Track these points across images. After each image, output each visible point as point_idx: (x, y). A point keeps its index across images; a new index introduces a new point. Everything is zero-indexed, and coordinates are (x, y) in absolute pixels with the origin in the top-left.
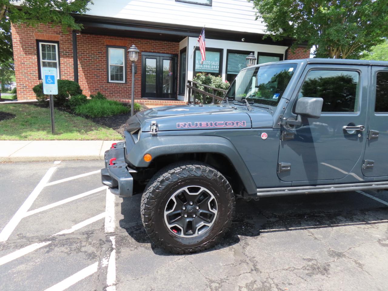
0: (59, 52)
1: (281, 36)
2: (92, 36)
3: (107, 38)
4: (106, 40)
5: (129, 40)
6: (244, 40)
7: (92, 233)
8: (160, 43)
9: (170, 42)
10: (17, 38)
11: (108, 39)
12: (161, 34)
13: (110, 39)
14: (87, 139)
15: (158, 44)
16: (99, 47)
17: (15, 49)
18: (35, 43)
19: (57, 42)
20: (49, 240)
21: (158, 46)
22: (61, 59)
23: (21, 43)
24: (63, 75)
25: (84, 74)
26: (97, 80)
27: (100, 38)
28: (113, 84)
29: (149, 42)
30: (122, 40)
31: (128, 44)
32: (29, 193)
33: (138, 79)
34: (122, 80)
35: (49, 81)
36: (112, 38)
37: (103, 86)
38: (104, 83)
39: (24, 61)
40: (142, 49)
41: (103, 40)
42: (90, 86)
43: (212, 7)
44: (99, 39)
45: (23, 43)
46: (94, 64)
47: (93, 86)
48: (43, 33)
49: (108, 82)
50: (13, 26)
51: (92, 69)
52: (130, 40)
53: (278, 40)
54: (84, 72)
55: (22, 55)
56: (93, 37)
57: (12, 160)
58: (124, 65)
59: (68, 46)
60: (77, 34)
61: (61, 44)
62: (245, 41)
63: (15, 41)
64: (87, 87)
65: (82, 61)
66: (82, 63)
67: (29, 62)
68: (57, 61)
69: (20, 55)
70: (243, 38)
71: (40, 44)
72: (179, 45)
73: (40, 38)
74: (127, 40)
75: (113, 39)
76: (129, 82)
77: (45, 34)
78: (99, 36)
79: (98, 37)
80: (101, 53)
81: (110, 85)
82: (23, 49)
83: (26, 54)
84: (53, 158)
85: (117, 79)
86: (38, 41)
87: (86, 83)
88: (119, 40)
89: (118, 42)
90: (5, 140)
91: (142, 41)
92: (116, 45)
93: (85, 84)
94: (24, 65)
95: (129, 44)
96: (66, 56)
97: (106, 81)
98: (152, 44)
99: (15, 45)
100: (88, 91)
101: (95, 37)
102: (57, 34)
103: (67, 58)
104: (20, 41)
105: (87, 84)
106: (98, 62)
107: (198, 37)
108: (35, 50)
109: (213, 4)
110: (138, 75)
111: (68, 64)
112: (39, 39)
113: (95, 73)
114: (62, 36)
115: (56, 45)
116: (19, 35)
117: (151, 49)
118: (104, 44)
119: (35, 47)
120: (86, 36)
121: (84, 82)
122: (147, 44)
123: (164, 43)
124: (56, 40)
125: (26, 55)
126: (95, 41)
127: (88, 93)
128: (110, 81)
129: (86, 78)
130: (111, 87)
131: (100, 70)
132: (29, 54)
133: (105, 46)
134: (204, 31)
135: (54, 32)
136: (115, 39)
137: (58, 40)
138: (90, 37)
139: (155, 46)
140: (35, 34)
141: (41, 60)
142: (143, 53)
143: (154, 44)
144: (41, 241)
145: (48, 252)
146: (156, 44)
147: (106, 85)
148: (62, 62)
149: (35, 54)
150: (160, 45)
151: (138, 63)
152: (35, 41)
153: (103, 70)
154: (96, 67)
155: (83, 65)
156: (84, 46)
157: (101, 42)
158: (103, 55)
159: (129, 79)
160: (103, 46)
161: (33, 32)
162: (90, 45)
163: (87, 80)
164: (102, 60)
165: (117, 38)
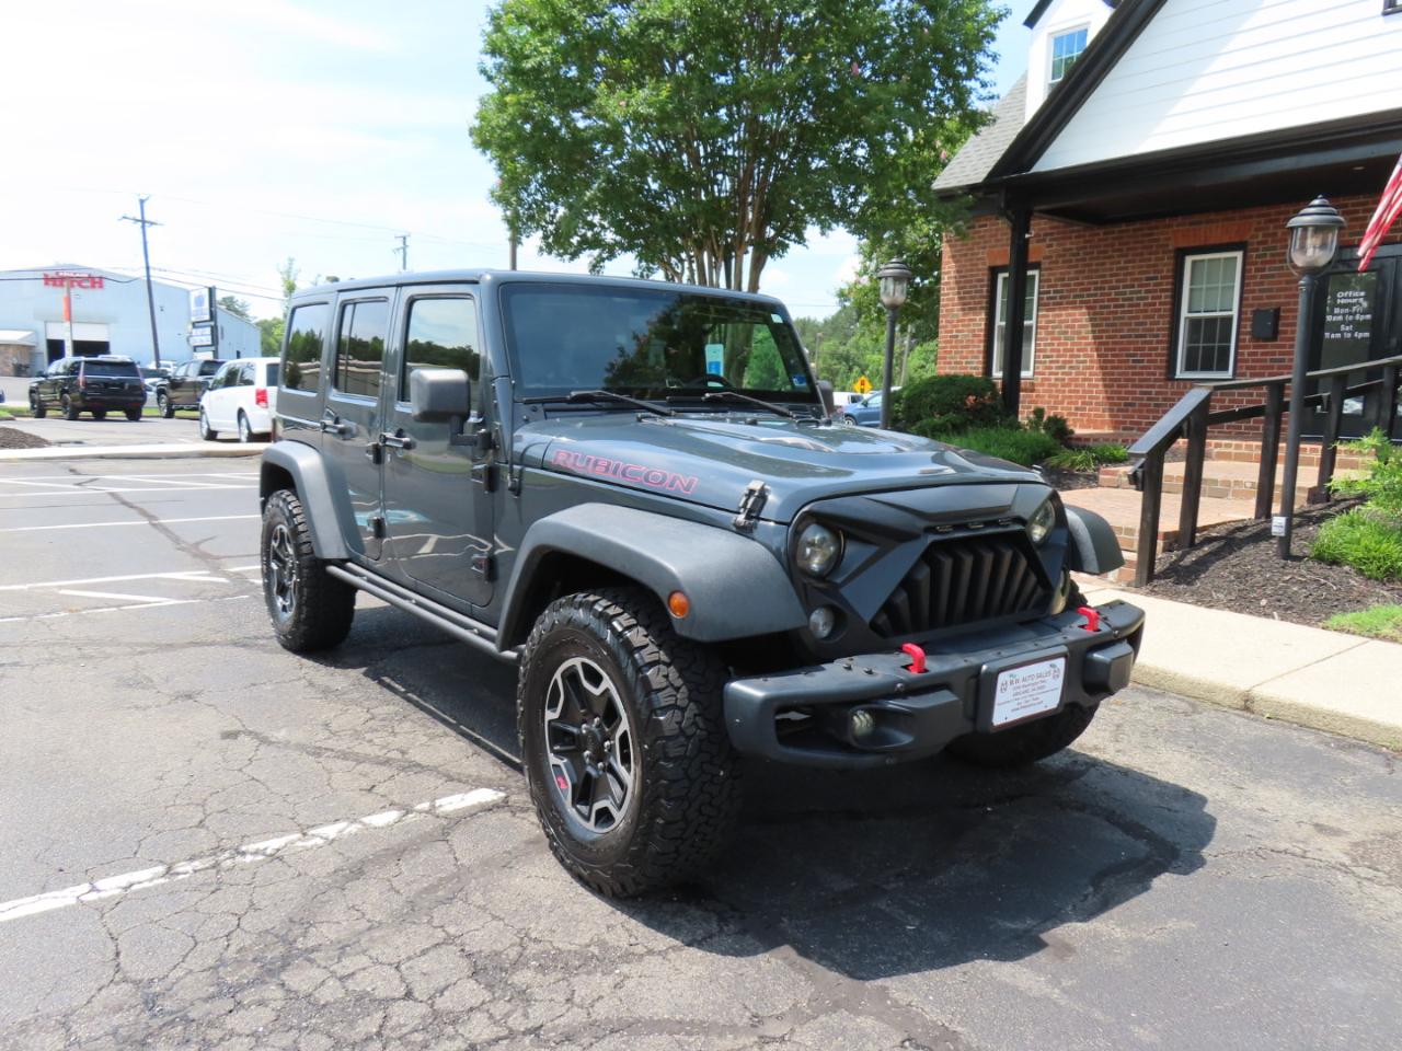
0: (1041, 293)
2: (1131, 228)
3: (1178, 225)
4: (1175, 232)
5: (1259, 216)
10: (950, 273)
11: (1184, 225)
13: (1191, 224)
16: (1150, 260)
17: (944, 300)
18: (988, 278)
19: (1037, 266)
22: (1041, 313)
23: (956, 283)
25: (1098, 356)
26: (1133, 374)
27: (1157, 228)
28: (1182, 384)
30: (1233, 219)
31: (1253, 232)
33: (1282, 360)
34: (1225, 368)
37: (1150, 393)
38: (1156, 380)
39: (957, 331)
41: (1167, 233)
42: (1112, 392)
44: (1152, 234)
46: (1129, 318)
47: (1120, 392)
49: (1170, 379)
50: (947, 241)
51: (1122, 337)
52: (1264, 215)
54: (1097, 350)
55: (957, 315)
56: (1134, 230)
58: (1235, 313)
59: (1061, 273)
60: (1027, 235)
61: (1047, 269)
63: (947, 280)
64: (1099, 396)
65: (1095, 314)
66: (1095, 319)
67: (967, 331)
68: (1033, 321)
69: (952, 316)
71: (1000, 277)
73: (999, 262)
74: (1251, 217)
75: (1199, 223)
76: (1244, 375)
78: (1153, 224)
79: (1149, 228)
80: (1155, 278)
81: (1173, 386)
82: (960, 299)
83: (963, 310)
85: (1207, 367)
86: (995, 271)
87: (1101, 383)
88: (1220, 224)
89: (1216, 231)
92: (1210, 242)
93: (1097, 386)
94: (956, 342)
95: (1257, 230)
96: (1054, 304)
97: (1163, 374)
99: (945, 292)
100: (1104, 411)
101: (1141, 230)
102: (1038, 241)
103: (1053, 310)
104: (956, 277)
105: (1101, 388)
106: (1142, 311)
108: (983, 297)
110: (1283, 347)
111: (1056, 327)
112: (996, 264)
113: (1129, 349)
114: (1050, 246)
115: (1036, 273)
116: (955, 262)
118: (1167, 245)
119: (987, 289)
120: (1113, 232)
124: (1034, 260)
125: (964, 315)
126: (1140, 242)
127: (1100, 416)
128: (1179, 374)
129: (1101, 368)
131: (1144, 336)
132: (970, 309)
133: (1170, 251)
136: (1207, 222)
137: (1038, 260)
138: (1127, 231)
140: (988, 253)
141: (998, 323)
147: (1160, 387)
148: (1043, 322)
149: (982, 308)
151: (1286, 297)
152: (986, 272)
153: (1157, 336)
154: (1134, 330)
155: (1097, 325)
156: (1103, 264)
157: (1158, 240)
158: (1160, 284)
159: (1247, 361)
160: (1164, 252)
161: (984, 248)
162: (1123, 260)
163: (1104, 374)
164: (1154, 304)
165: (1213, 216)
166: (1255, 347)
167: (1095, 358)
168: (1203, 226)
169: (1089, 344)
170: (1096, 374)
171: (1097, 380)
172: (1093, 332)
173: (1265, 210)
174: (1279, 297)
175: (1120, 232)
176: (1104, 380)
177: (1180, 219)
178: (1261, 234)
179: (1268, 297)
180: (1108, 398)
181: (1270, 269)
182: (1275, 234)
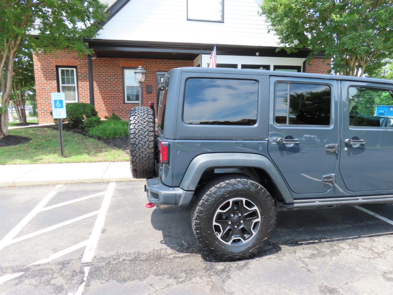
0: (77, 76)
1: (296, 48)
3: (122, 60)
4: (121, 62)
5: (144, 61)
6: (258, 54)
7: (68, 263)
8: (175, 62)
9: (184, 61)
10: (38, 66)
11: (124, 60)
12: (174, 53)
13: (126, 61)
14: (95, 161)
15: (173, 64)
16: (115, 69)
17: (36, 75)
18: (55, 69)
19: (75, 67)
20: (22, 271)
21: (173, 65)
22: (79, 82)
23: (42, 69)
24: (81, 98)
25: (102, 96)
26: (114, 102)
27: (116, 60)
28: (129, 104)
29: (164, 62)
30: (137, 61)
32: (20, 219)
33: (154, 98)
34: (138, 100)
35: (58, 105)
36: (127, 59)
37: (120, 107)
39: (44, 87)
40: (157, 69)
41: (119, 62)
42: (108, 107)
43: (224, 23)
44: (115, 62)
45: (44, 69)
46: (110, 86)
47: (110, 107)
48: (62, 59)
49: (125, 103)
50: (35, 54)
51: (109, 91)
52: (145, 61)
53: (293, 52)
54: (101, 94)
55: (43, 81)
56: (109, 60)
57: (16, 185)
59: (85, 70)
60: (92, 58)
61: (79, 68)
62: (260, 55)
63: (36, 68)
64: (104, 108)
65: (99, 84)
66: (99, 85)
67: (49, 87)
68: (76, 85)
69: (41, 81)
70: (257, 52)
71: (60, 69)
72: (193, 62)
73: (60, 64)
74: (142, 61)
75: (128, 61)
76: (145, 102)
77: (64, 60)
78: (115, 59)
79: (113, 60)
80: (117, 75)
81: (126, 105)
82: (44, 75)
83: (46, 79)
84: (56, 181)
85: (133, 100)
86: (57, 67)
87: (104, 104)
89: (133, 63)
90: (16, 164)
91: (156, 61)
92: (131, 66)
94: (44, 90)
95: (144, 65)
96: (84, 80)
97: (122, 102)
98: (166, 63)
99: (37, 72)
100: (106, 112)
101: (111, 60)
102: (75, 59)
103: (84, 81)
104: (41, 68)
105: (104, 106)
106: (114, 84)
107: (210, 54)
108: (55, 75)
109: (225, 21)
110: (154, 95)
111: (85, 87)
112: (58, 65)
113: (111, 95)
114: (79, 61)
115: (74, 69)
116: (40, 62)
117: (166, 69)
118: (120, 66)
119: (55, 73)
120: (102, 60)
121: (101, 104)
122: (162, 63)
123: (179, 62)
124: (74, 65)
125: (46, 81)
126: (111, 64)
128: (126, 102)
129: (103, 100)
130: (127, 107)
131: (116, 91)
132: (49, 79)
134: (215, 48)
135: (72, 57)
136: (131, 61)
137: (76, 65)
138: (106, 60)
139: (170, 65)
140: (55, 61)
141: (61, 85)
142: (158, 73)
143: (168, 64)
144: (14, 272)
145: (17, 284)
146: (171, 64)
147: (122, 105)
148: (80, 85)
149: (54, 79)
150: (175, 64)
151: (153, 82)
152: (55, 67)
153: (120, 91)
154: (112, 89)
155: (100, 87)
156: (100, 69)
157: (116, 64)
158: (119, 76)
159: (145, 98)
160: (119, 67)
161: (53, 58)
162: (106, 68)
163: (104, 102)
164: (118, 82)
165: (132, 59)
166: (147, 95)
167: (101, 97)
168: (129, 62)
169: (98, 93)
170: (101, 102)
171: (102, 104)
172: (99, 89)
173: (145, 60)
174: (151, 82)
175: (104, 60)
176: (104, 103)
177: (122, 59)
178: (145, 66)
179: (149, 82)
180: (106, 109)
181: (148, 75)
182: (148, 66)
